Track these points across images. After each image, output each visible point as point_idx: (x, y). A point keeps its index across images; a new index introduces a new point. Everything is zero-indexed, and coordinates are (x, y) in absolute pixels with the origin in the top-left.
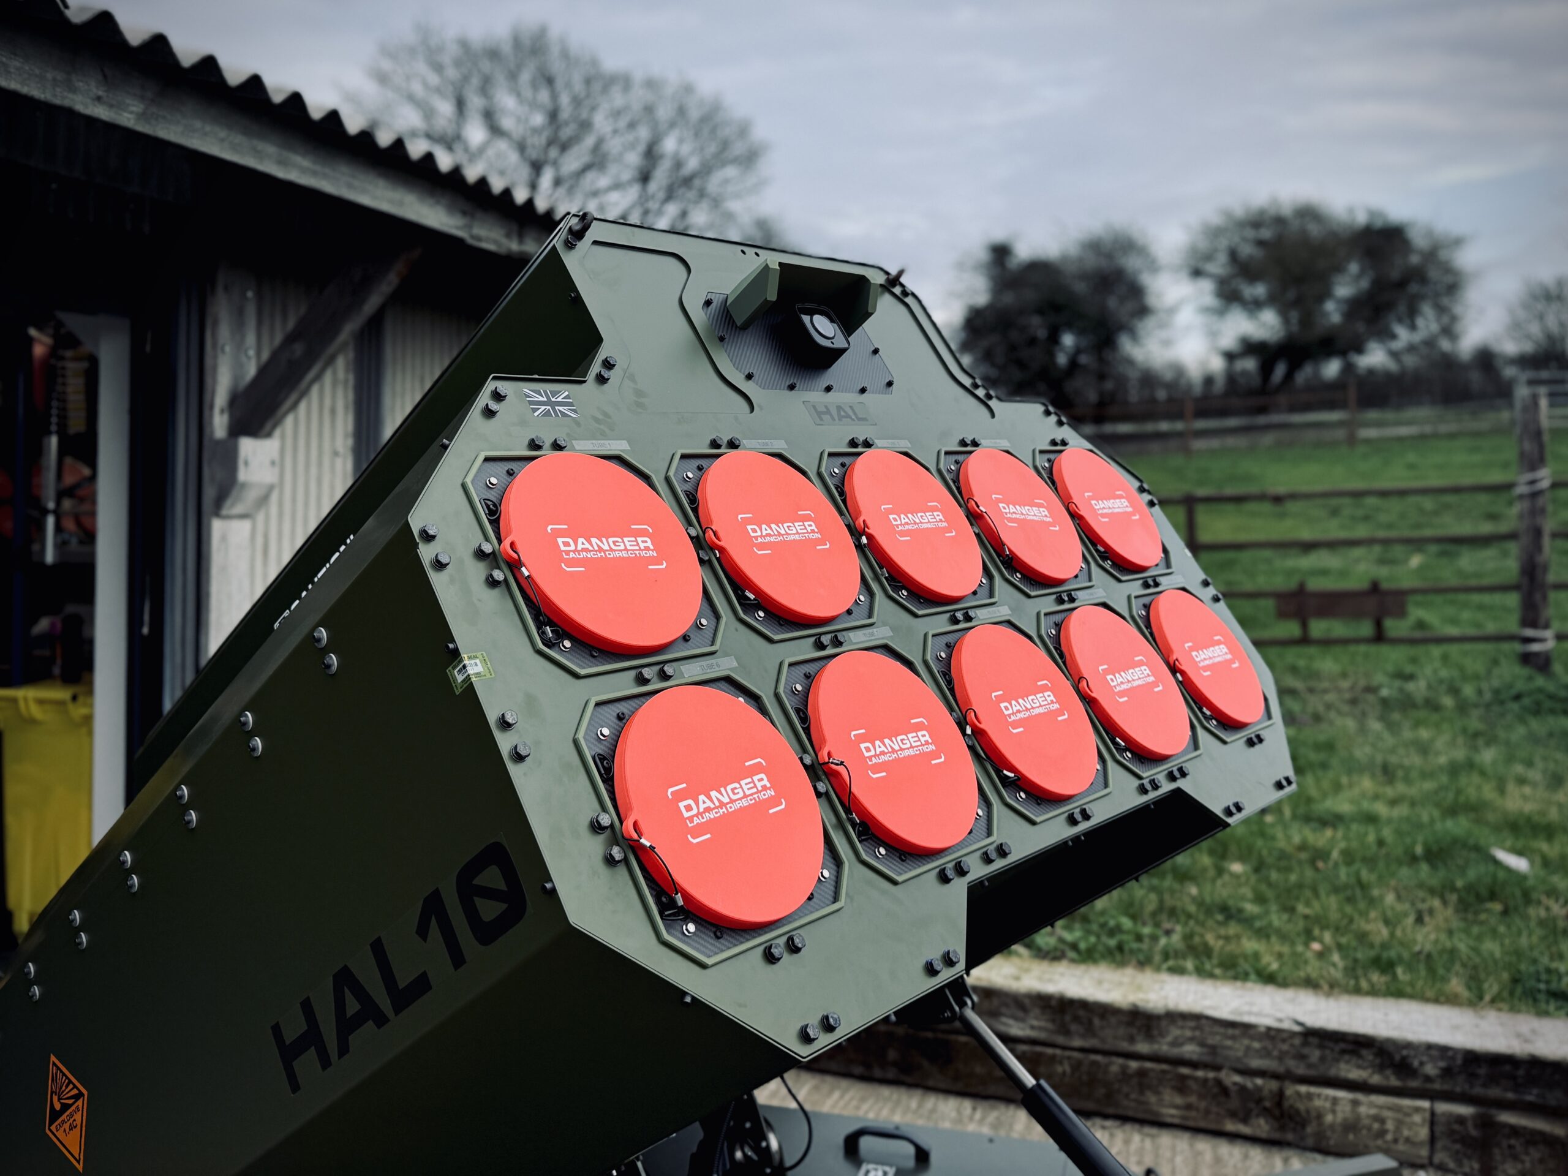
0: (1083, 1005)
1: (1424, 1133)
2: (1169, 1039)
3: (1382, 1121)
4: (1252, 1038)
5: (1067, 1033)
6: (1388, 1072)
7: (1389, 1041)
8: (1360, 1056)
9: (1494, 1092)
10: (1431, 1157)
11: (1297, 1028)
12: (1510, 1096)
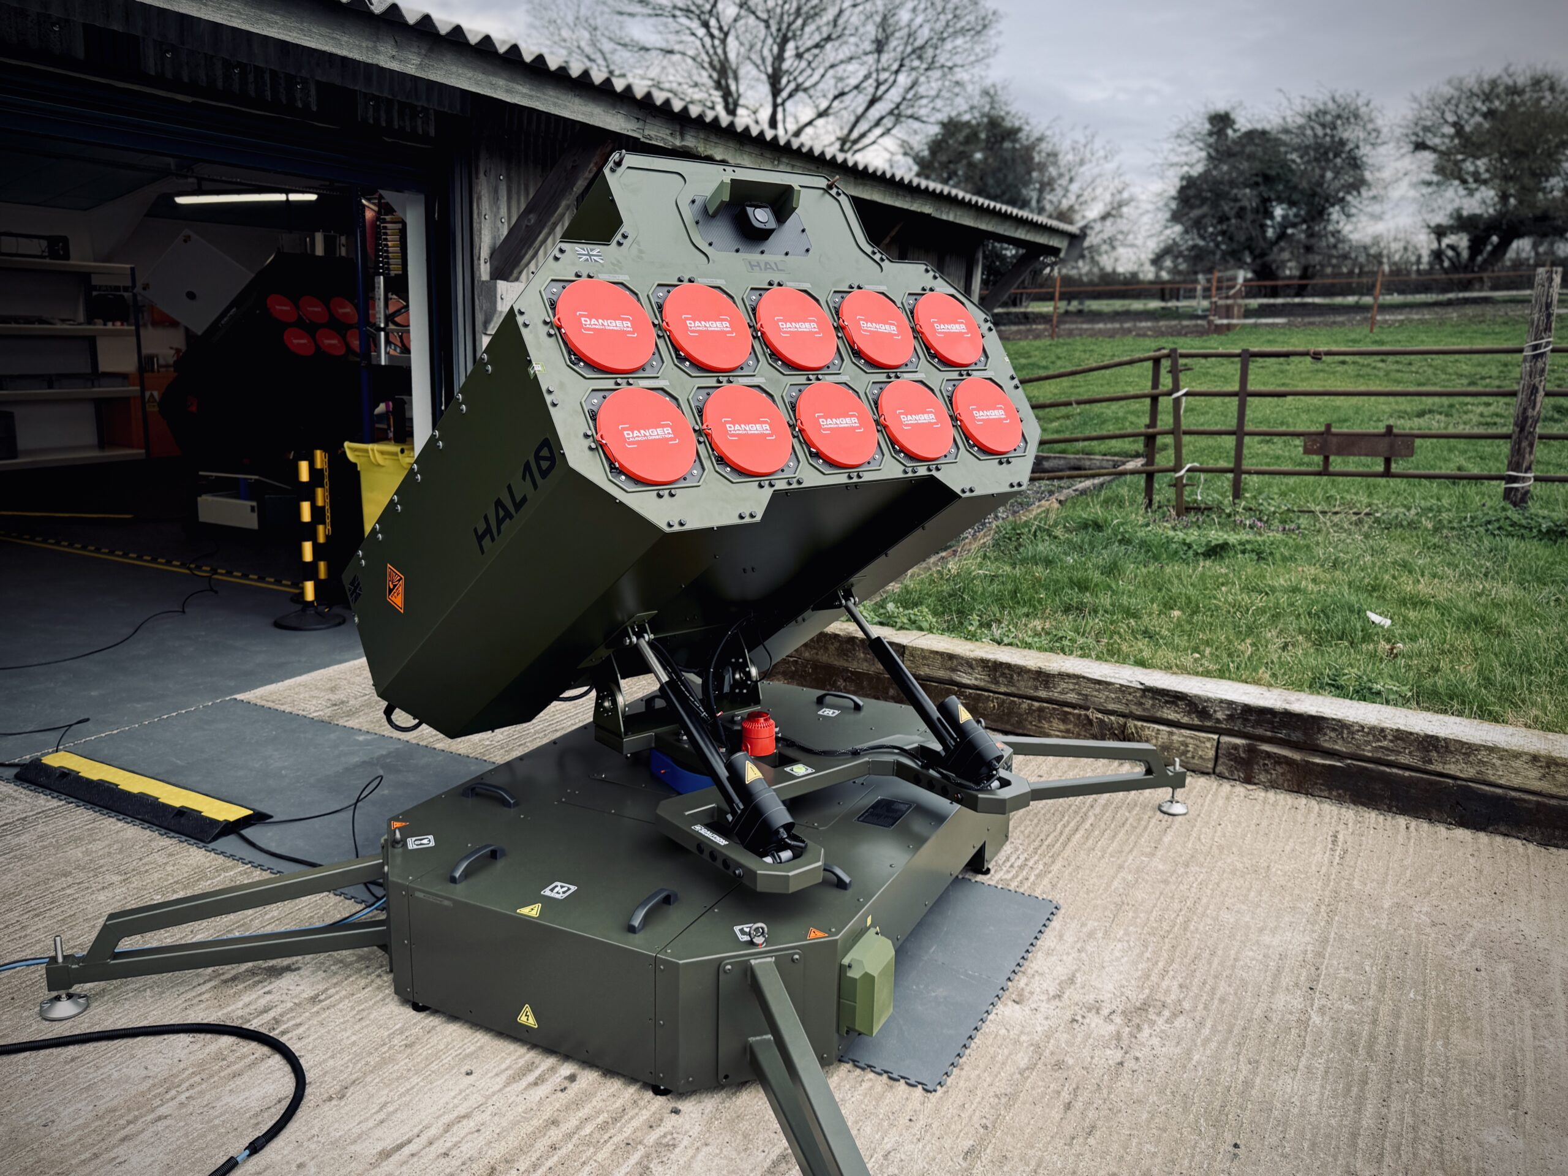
0: (1008, 666)
1: (1211, 754)
2: (1059, 689)
3: (1187, 745)
4: (1110, 691)
5: (997, 683)
6: (1194, 716)
7: (1199, 697)
8: (1177, 706)
9: (1260, 731)
10: (1214, 769)
11: (1140, 687)
12: (1269, 734)
